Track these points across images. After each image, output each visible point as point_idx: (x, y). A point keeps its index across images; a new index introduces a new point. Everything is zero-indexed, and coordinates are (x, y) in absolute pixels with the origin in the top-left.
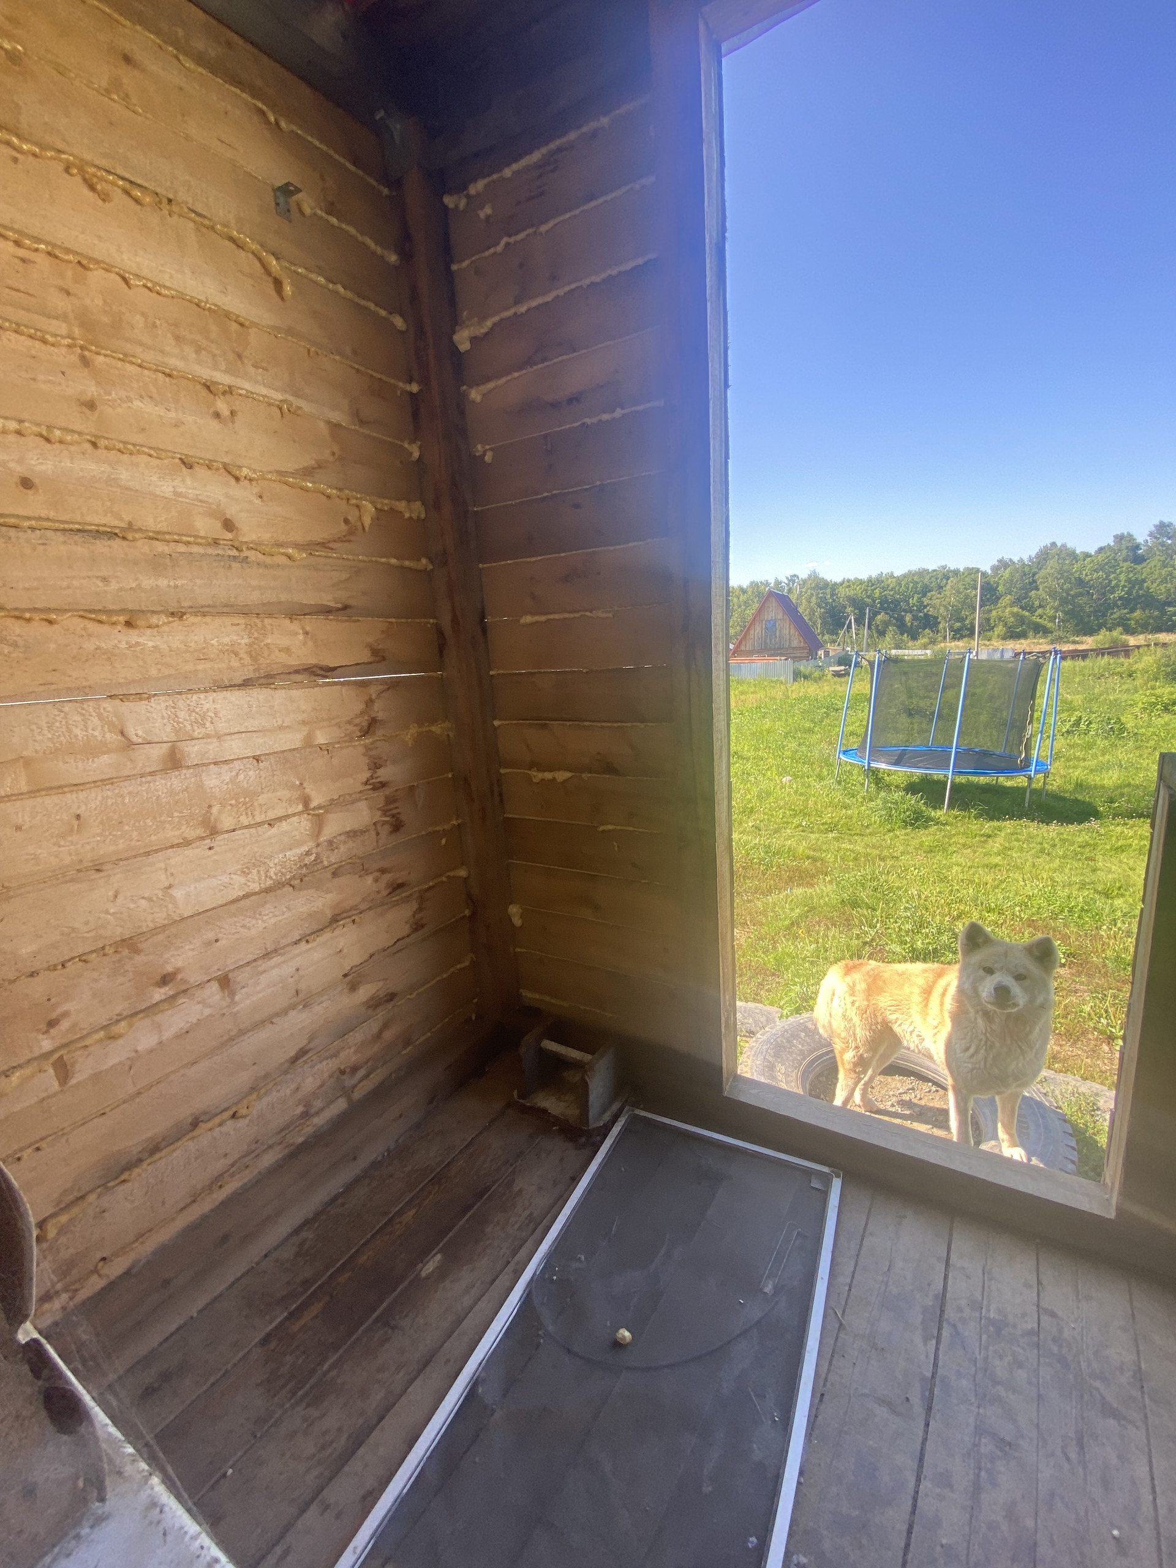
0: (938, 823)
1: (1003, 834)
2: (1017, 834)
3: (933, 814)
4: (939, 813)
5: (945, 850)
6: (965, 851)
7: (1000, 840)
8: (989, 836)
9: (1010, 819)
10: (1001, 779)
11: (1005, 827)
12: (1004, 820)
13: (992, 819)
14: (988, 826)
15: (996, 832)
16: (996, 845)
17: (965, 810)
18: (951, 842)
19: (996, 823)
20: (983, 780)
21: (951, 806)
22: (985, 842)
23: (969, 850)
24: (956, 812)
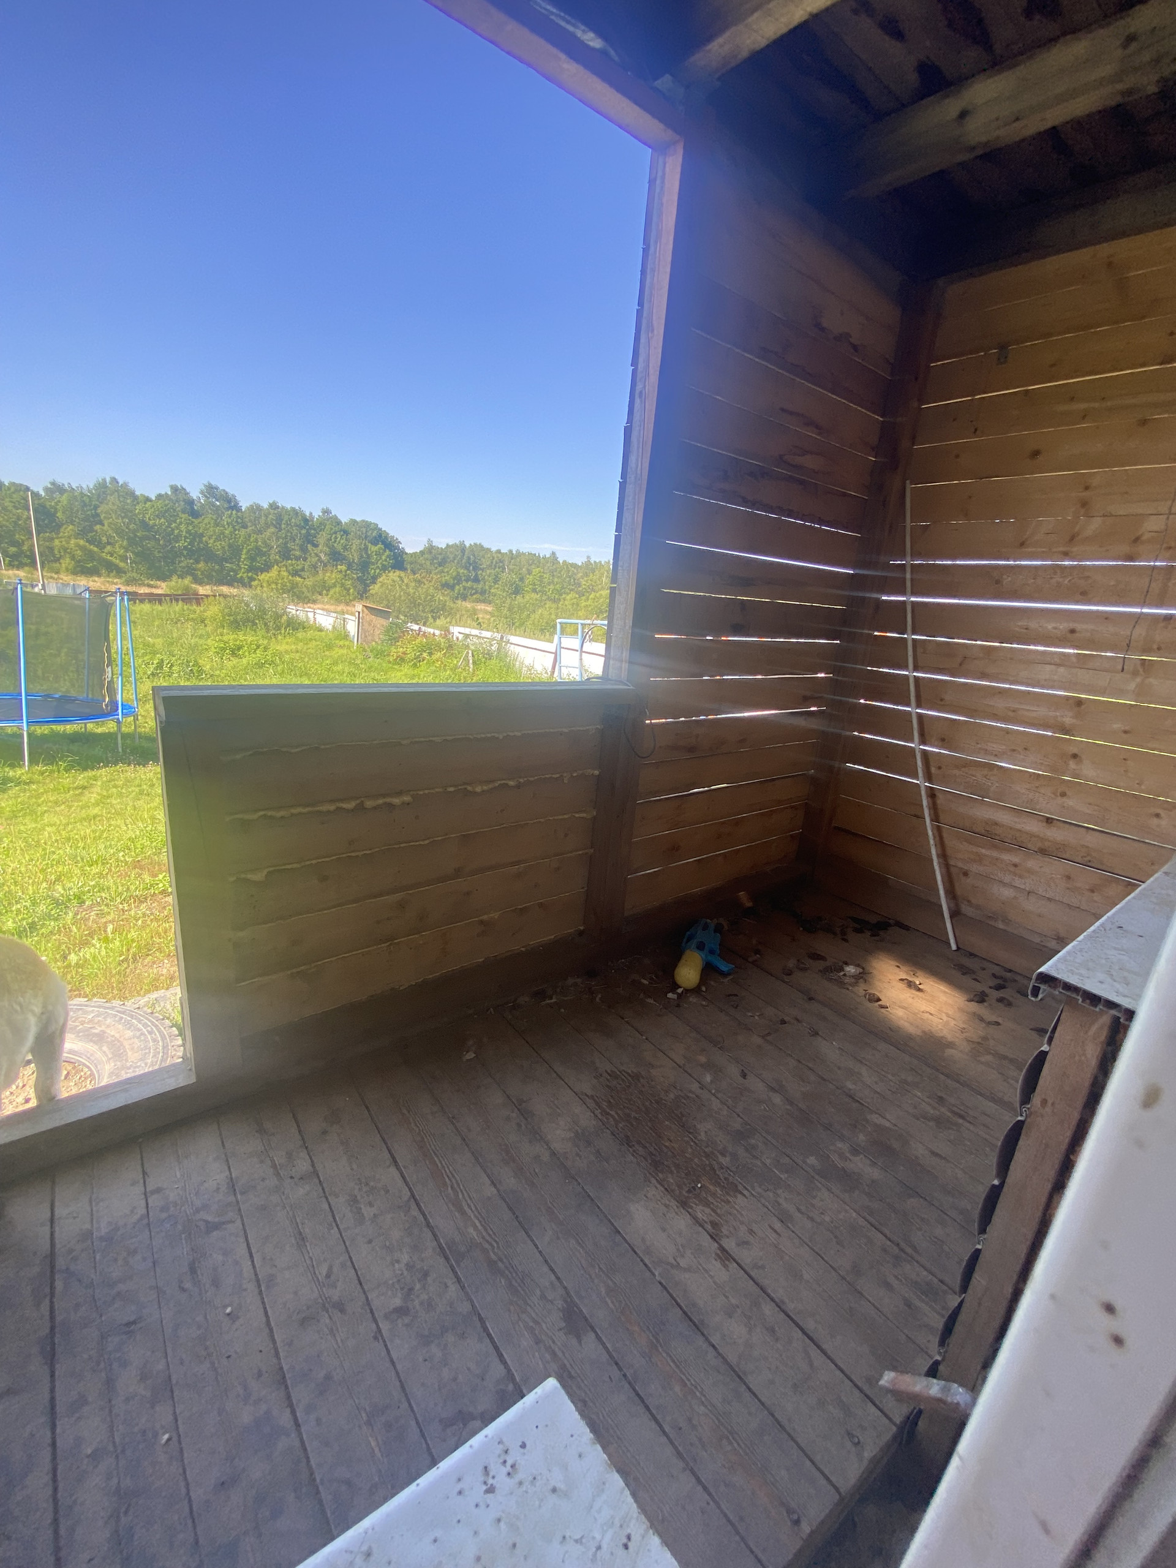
0: (19, 783)
1: (99, 783)
2: (114, 780)
3: (11, 774)
4: (19, 772)
5: (33, 812)
6: (58, 809)
7: (97, 789)
8: (84, 788)
9: (106, 766)
10: (90, 726)
11: (101, 775)
12: (98, 768)
13: (85, 769)
14: (82, 778)
15: (91, 782)
16: (92, 796)
17: (52, 764)
18: (40, 801)
19: (90, 773)
20: (69, 728)
21: (33, 761)
22: (81, 794)
23: (63, 807)
24: (40, 768)
